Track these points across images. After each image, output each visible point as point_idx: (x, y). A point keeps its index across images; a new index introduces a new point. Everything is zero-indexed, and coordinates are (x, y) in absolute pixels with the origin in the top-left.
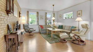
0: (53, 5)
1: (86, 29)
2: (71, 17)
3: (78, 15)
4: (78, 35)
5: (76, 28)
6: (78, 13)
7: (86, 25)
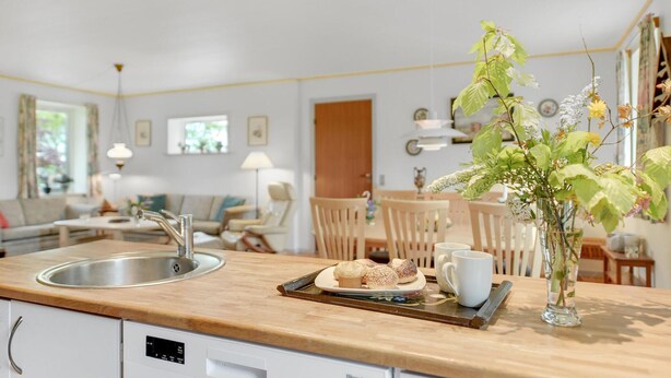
0: (119, 68)
1: (286, 203)
2: (219, 146)
3: (254, 140)
4: (260, 232)
5: (242, 202)
6: (253, 128)
7: (286, 185)
